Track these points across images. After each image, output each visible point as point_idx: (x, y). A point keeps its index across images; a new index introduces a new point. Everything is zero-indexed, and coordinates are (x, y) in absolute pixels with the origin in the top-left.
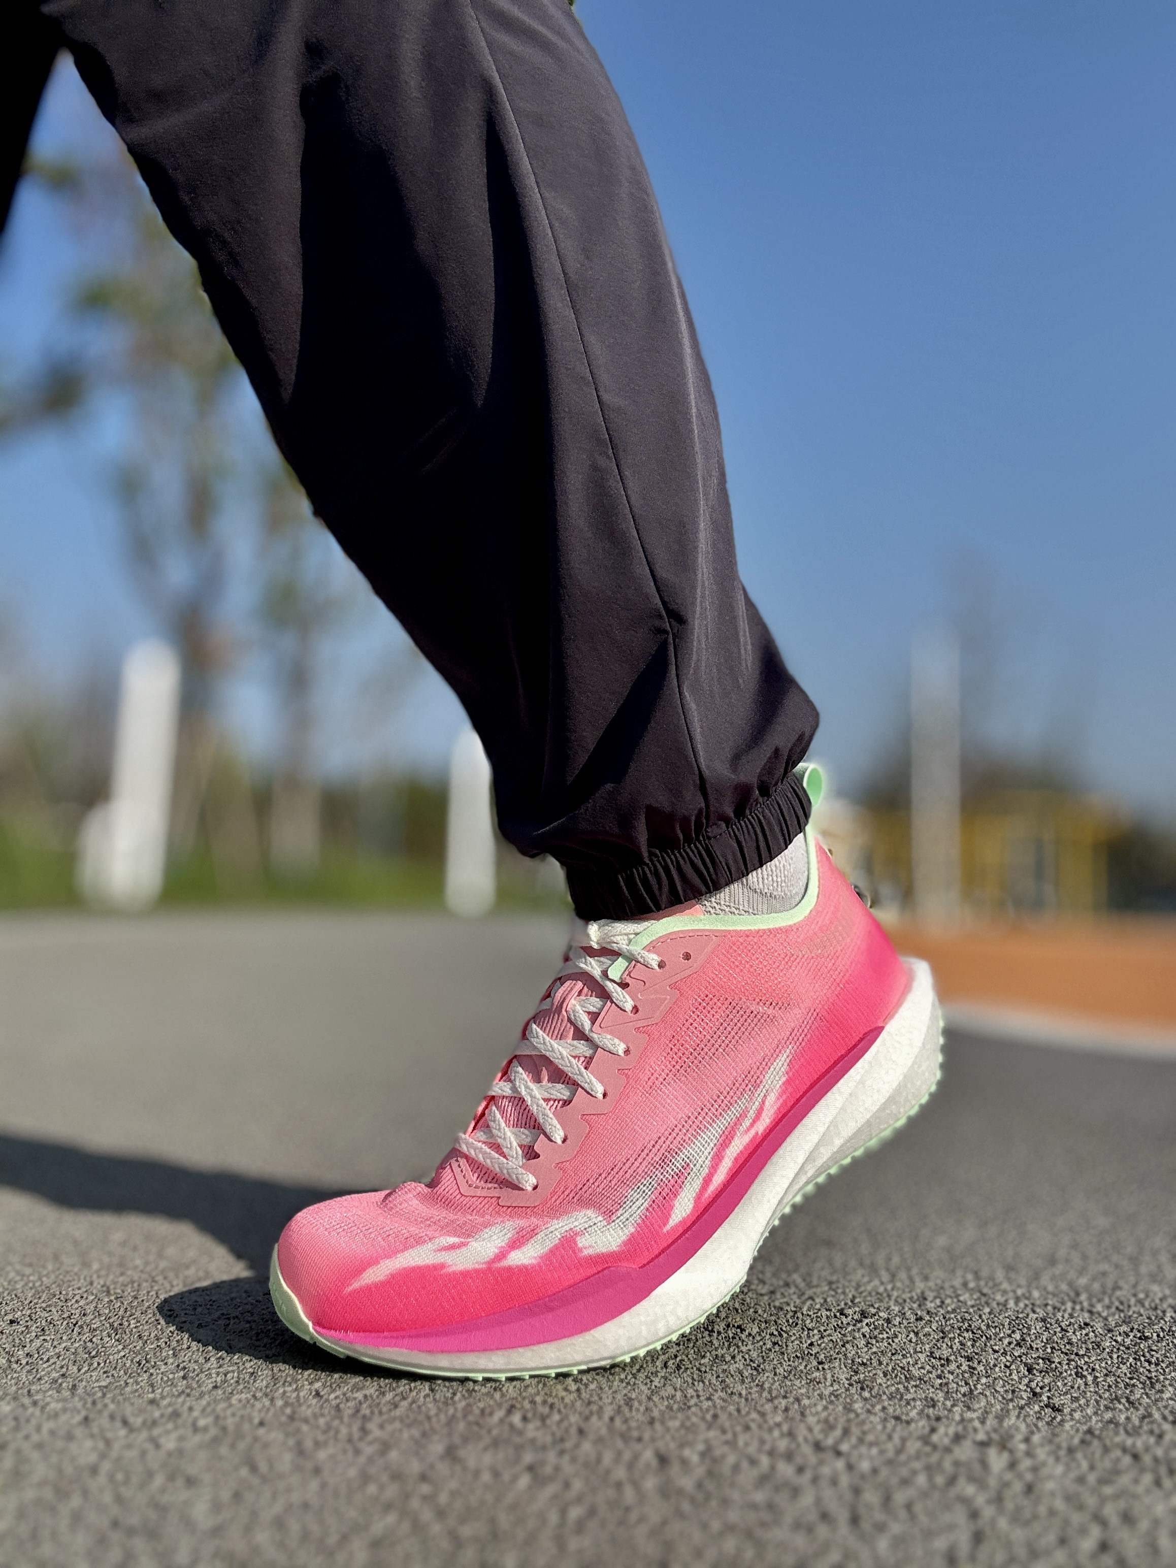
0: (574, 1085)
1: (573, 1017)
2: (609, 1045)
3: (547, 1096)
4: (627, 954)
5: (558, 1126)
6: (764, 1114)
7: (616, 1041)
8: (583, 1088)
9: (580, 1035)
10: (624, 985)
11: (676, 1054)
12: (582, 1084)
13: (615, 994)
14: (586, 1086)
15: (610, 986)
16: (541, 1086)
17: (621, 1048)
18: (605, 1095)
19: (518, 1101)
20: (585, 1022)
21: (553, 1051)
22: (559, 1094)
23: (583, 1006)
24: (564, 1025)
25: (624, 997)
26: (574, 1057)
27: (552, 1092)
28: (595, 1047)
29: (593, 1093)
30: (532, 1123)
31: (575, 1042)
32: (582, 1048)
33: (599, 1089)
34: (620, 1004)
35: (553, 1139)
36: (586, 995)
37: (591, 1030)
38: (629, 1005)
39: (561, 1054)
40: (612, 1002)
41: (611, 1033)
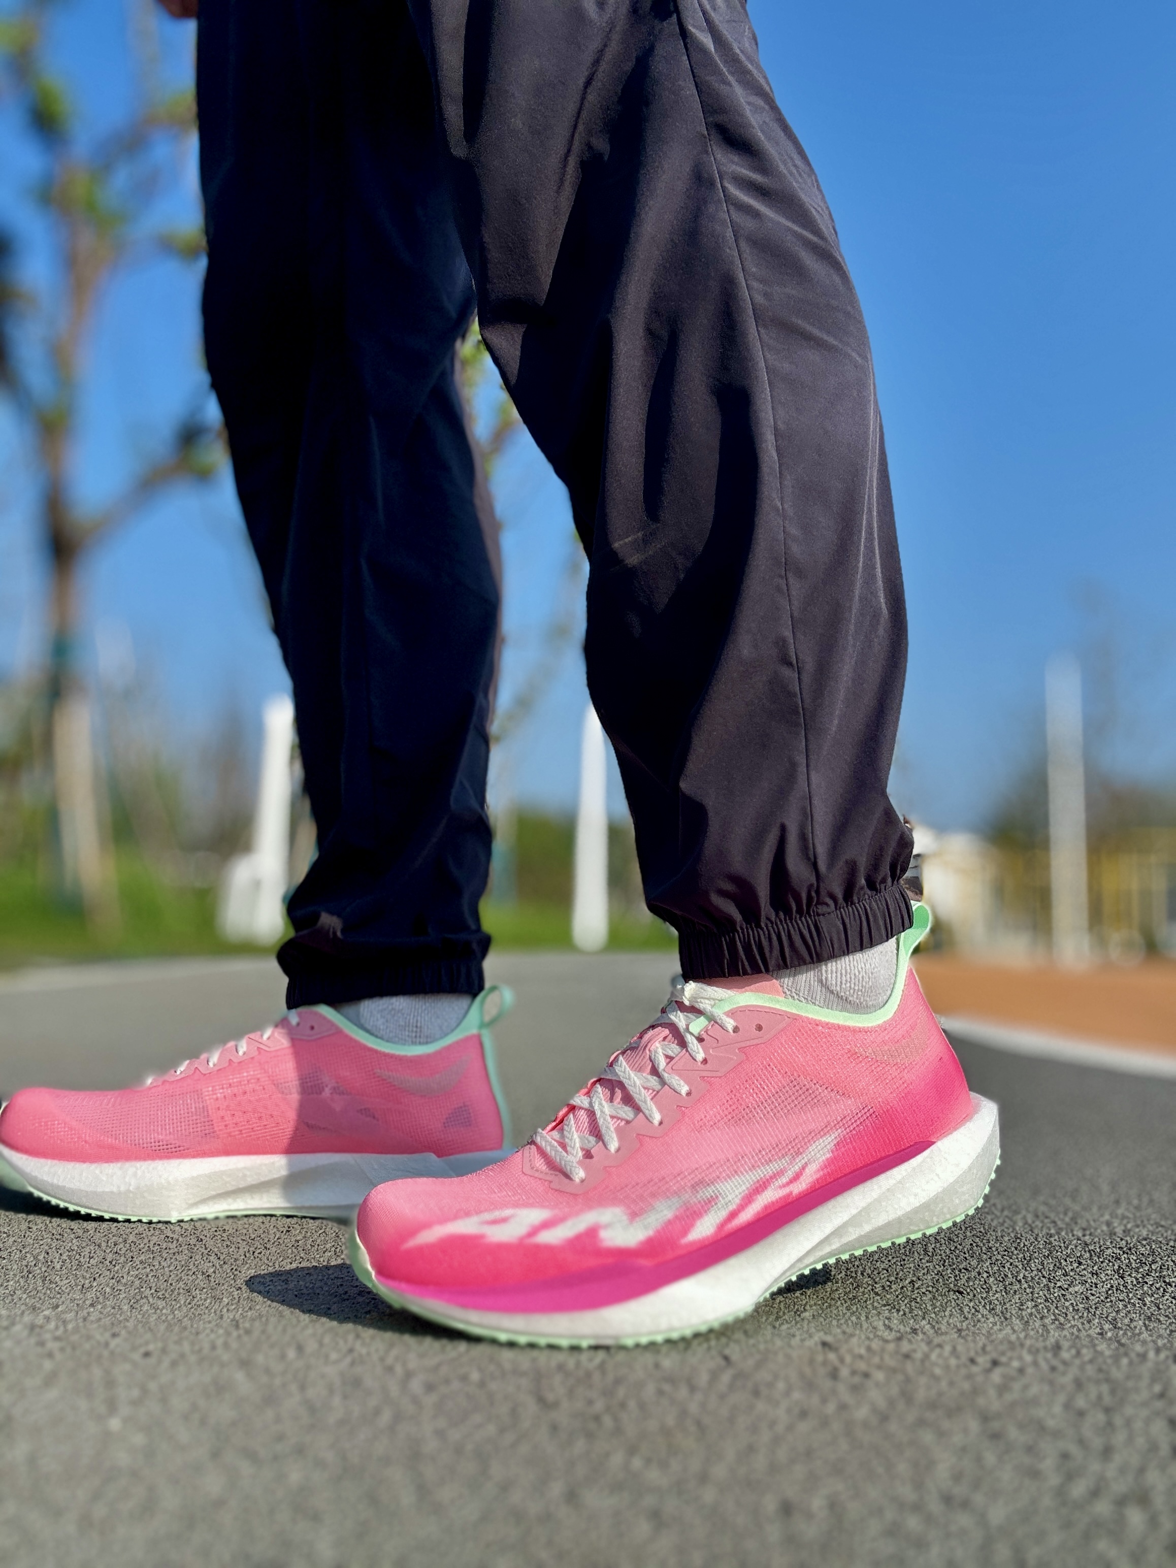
0: (637, 1109)
1: (653, 1057)
2: (675, 1084)
3: (614, 1113)
4: (709, 1014)
5: (616, 1139)
6: (802, 1179)
7: (682, 1083)
8: (644, 1113)
9: (655, 1071)
10: (700, 1040)
11: (730, 1106)
12: (644, 1110)
13: (690, 1045)
14: (647, 1112)
15: (689, 1038)
16: (613, 1105)
17: (684, 1089)
18: (661, 1123)
19: (591, 1113)
20: (662, 1063)
21: (629, 1079)
22: (624, 1115)
23: (663, 1049)
24: (644, 1061)
25: (698, 1049)
26: (645, 1088)
27: (619, 1111)
28: (663, 1083)
29: (650, 1119)
30: (597, 1132)
31: (649, 1077)
32: (653, 1081)
33: (657, 1117)
34: (693, 1054)
35: (609, 1147)
36: (670, 1042)
37: (664, 1070)
38: (700, 1056)
39: (635, 1083)
40: (687, 1051)
41: (680, 1076)
